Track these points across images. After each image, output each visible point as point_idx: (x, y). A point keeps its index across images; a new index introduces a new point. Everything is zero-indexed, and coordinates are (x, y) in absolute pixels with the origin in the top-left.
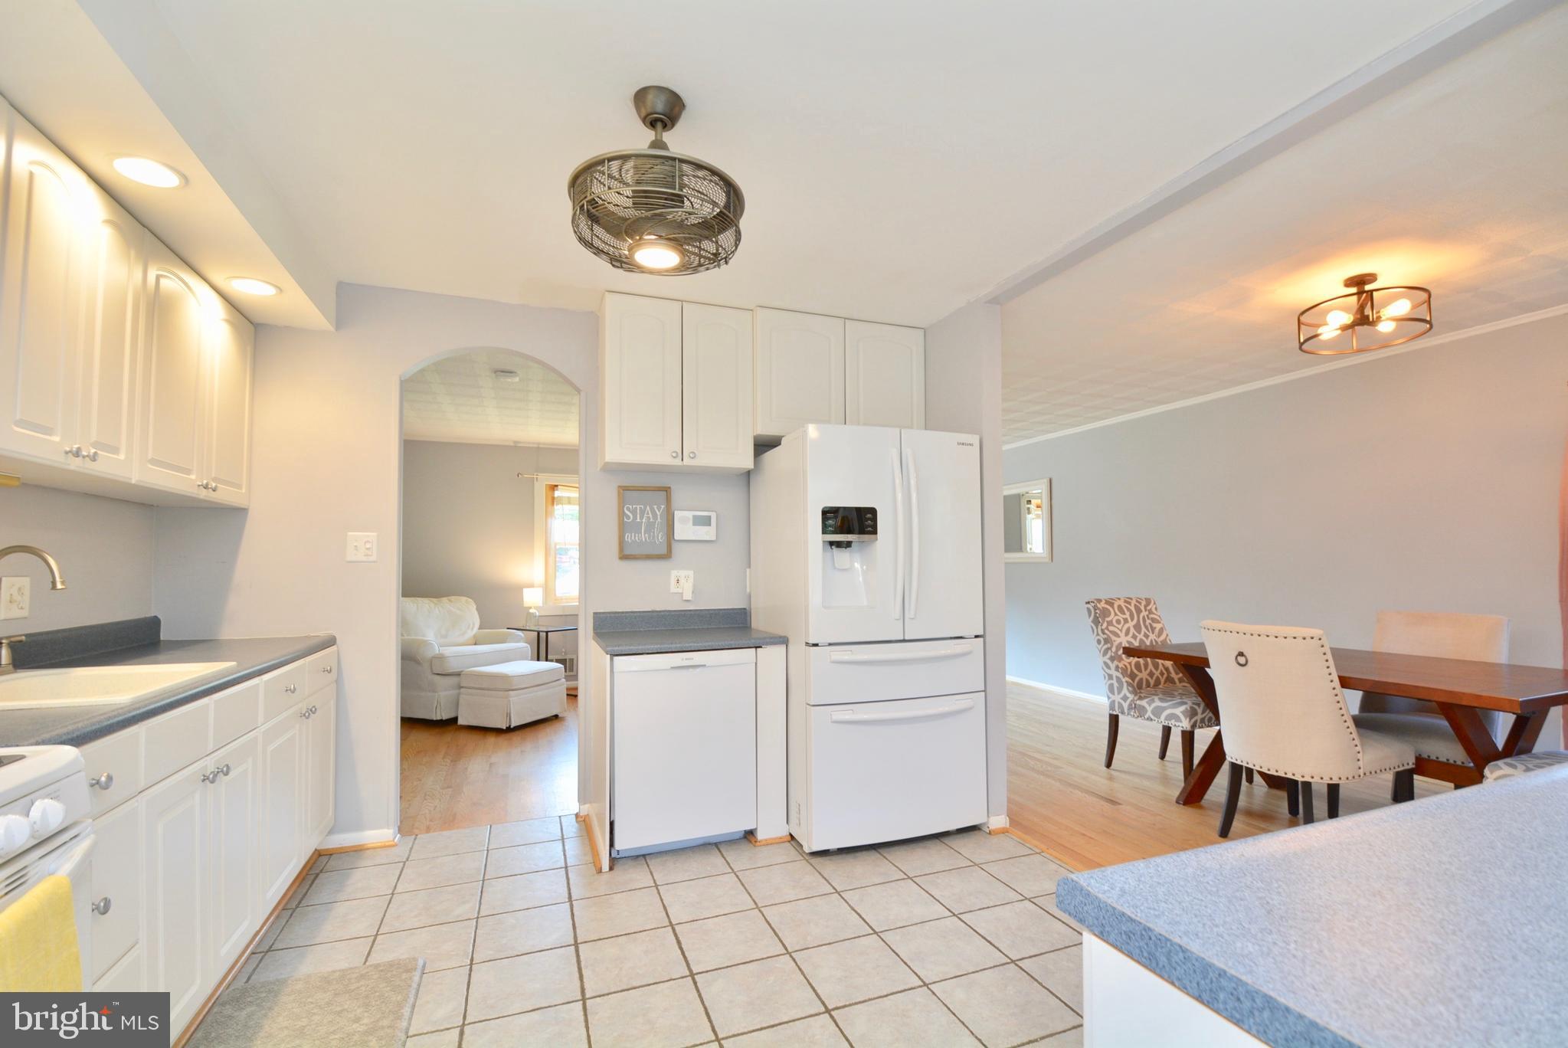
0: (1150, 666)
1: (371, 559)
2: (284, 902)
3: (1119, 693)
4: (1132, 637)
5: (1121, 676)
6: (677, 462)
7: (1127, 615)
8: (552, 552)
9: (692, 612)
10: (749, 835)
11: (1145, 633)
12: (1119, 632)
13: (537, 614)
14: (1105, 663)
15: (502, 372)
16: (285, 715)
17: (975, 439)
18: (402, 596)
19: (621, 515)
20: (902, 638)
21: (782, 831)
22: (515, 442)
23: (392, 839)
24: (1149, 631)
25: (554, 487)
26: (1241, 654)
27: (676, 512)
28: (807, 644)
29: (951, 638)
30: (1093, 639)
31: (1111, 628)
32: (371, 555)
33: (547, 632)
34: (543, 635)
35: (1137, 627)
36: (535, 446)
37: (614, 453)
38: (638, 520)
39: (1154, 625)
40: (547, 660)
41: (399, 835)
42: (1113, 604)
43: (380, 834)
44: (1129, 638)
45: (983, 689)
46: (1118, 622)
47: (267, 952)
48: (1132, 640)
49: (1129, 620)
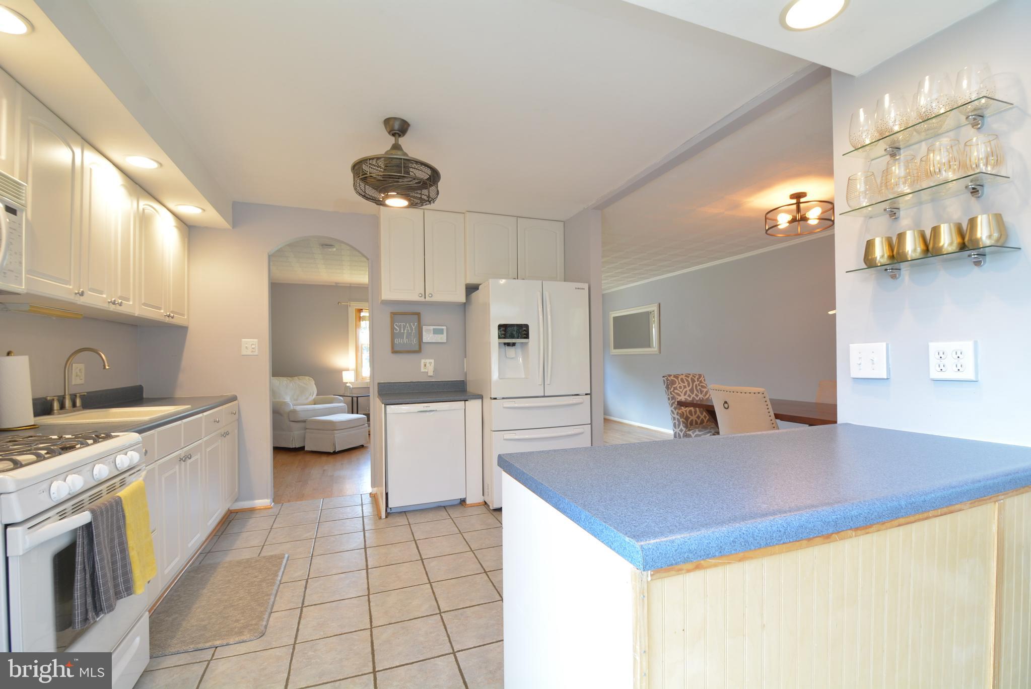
0: (698, 413)
1: (255, 354)
2: (215, 532)
3: (678, 428)
4: (688, 396)
5: (680, 418)
6: (422, 299)
7: (686, 384)
8: (360, 349)
9: (434, 383)
10: (463, 502)
11: (696, 394)
12: (681, 394)
13: (351, 386)
14: (672, 411)
15: (326, 245)
16: (213, 435)
17: (586, 286)
18: (273, 376)
19: (393, 328)
20: (543, 395)
21: (479, 499)
22: (336, 283)
23: (269, 505)
24: (698, 393)
25: (360, 311)
26: (726, 402)
27: (423, 327)
28: (491, 398)
29: (573, 395)
30: (666, 397)
31: (676, 391)
32: (255, 352)
33: (357, 397)
34: (355, 399)
35: (692, 391)
36: (349, 285)
37: (387, 294)
38: (402, 331)
39: (703, 389)
40: (357, 413)
41: (273, 503)
42: (678, 377)
43: (263, 502)
44: (686, 397)
45: (590, 423)
46: (680, 387)
47: (208, 553)
48: (688, 398)
49: (687, 386)
